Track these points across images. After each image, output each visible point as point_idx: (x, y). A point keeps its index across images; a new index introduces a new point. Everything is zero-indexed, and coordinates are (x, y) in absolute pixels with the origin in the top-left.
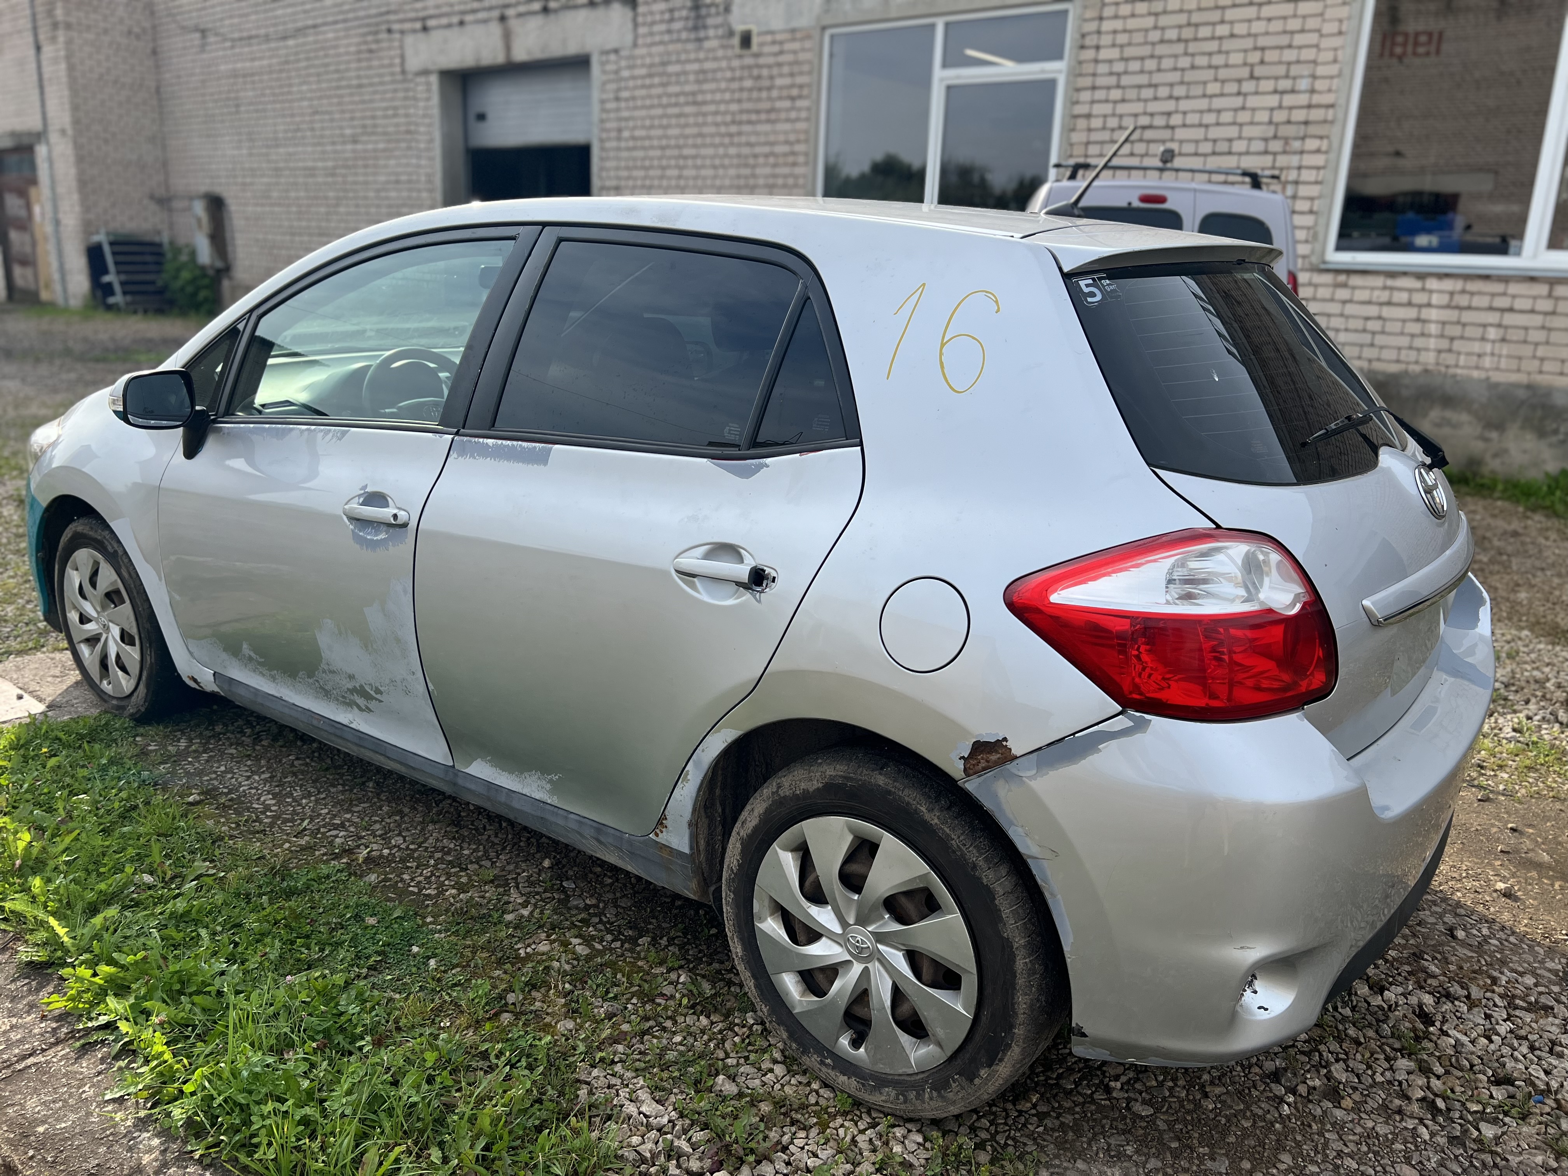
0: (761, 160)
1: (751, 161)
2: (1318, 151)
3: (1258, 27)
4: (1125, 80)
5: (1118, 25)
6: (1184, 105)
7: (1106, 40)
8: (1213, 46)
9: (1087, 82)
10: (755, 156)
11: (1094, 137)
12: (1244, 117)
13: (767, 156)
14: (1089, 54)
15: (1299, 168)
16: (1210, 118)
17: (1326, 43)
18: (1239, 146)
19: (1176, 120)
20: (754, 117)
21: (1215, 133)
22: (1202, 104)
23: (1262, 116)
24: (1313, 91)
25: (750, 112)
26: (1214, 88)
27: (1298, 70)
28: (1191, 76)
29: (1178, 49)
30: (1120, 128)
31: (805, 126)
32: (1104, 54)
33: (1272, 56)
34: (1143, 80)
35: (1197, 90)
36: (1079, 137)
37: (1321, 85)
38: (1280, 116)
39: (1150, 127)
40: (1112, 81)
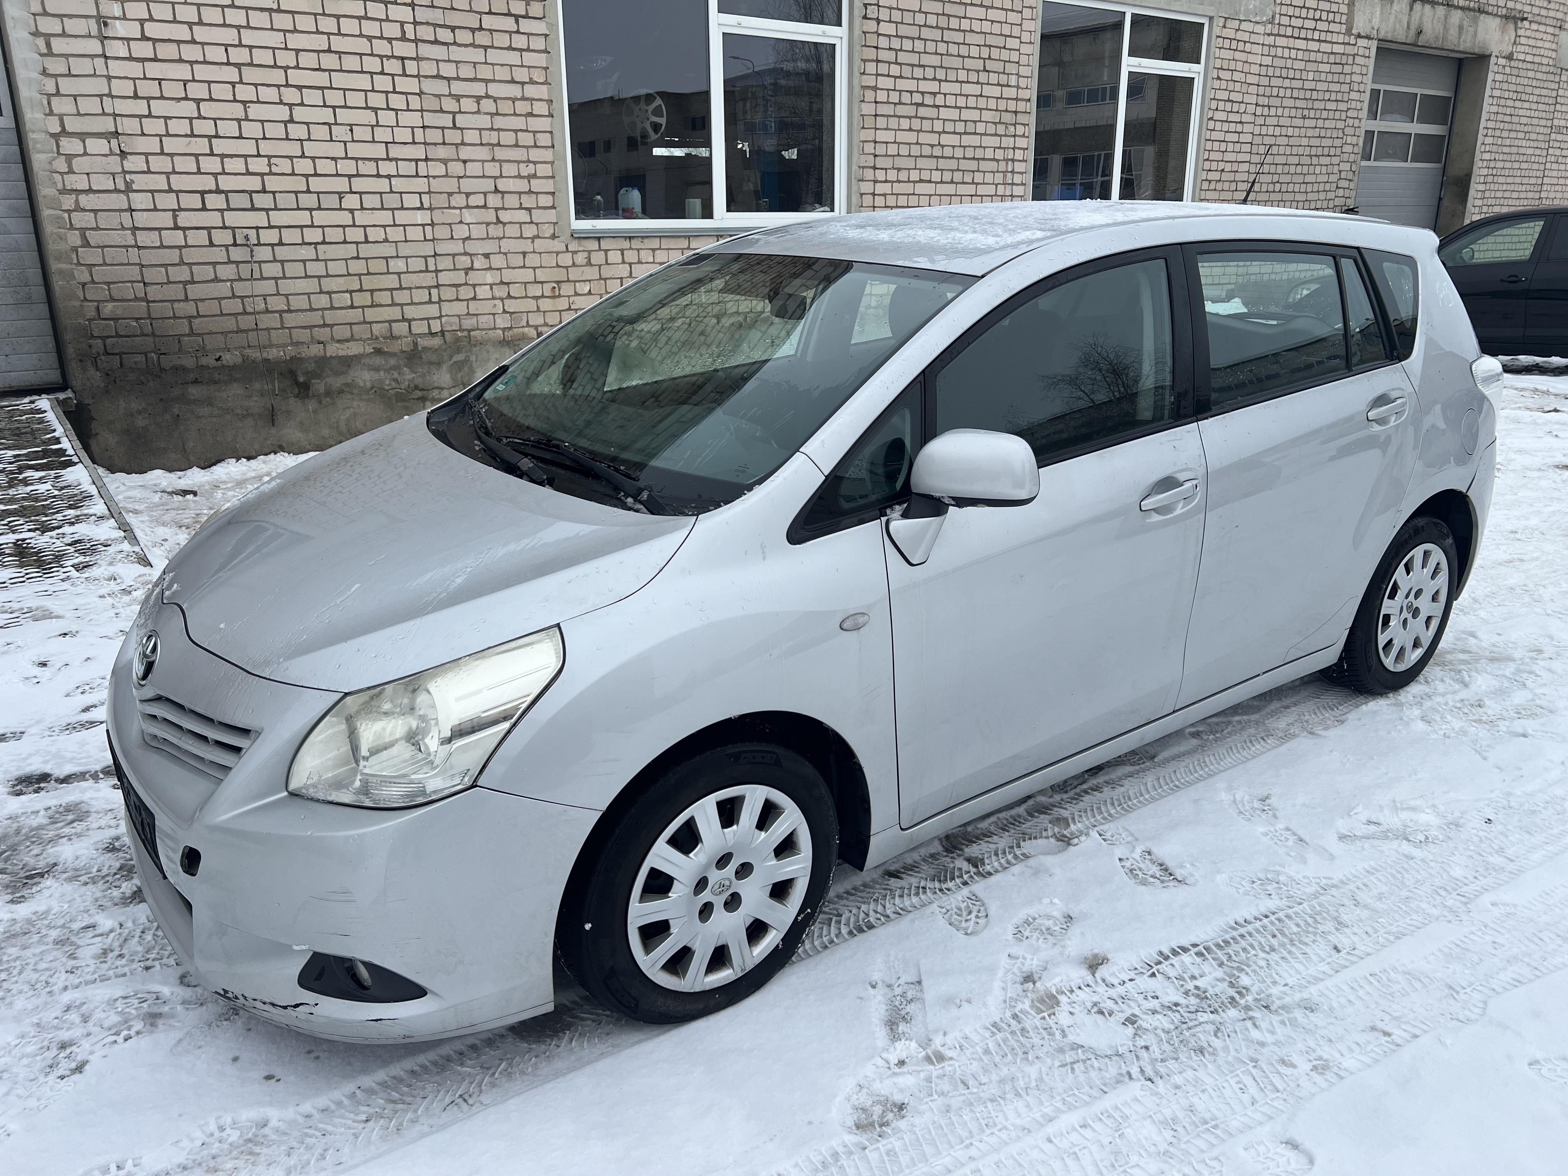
0: (468, 105)
2: (1023, 136)
3: (986, 27)
6: (946, 87)
7: (884, 14)
8: (958, 37)
10: (458, 98)
11: (883, 109)
12: (982, 103)
13: (478, 99)
15: (1014, 149)
16: (961, 101)
17: (1026, 49)
18: (981, 128)
19: (940, 100)
20: (445, 35)
21: (967, 115)
22: (955, 88)
23: (992, 104)
24: (1018, 87)
25: (436, 26)
26: (962, 75)
27: (1011, 68)
28: (948, 62)
29: (937, 34)
30: (900, 103)
31: (541, 60)
32: (885, 28)
33: (995, 53)
34: (914, 59)
35: (952, 76)
36: (867, 109)
37: (1023, 82)
38: (1002, 105)
39: (922, 105)
40: (890, 56)
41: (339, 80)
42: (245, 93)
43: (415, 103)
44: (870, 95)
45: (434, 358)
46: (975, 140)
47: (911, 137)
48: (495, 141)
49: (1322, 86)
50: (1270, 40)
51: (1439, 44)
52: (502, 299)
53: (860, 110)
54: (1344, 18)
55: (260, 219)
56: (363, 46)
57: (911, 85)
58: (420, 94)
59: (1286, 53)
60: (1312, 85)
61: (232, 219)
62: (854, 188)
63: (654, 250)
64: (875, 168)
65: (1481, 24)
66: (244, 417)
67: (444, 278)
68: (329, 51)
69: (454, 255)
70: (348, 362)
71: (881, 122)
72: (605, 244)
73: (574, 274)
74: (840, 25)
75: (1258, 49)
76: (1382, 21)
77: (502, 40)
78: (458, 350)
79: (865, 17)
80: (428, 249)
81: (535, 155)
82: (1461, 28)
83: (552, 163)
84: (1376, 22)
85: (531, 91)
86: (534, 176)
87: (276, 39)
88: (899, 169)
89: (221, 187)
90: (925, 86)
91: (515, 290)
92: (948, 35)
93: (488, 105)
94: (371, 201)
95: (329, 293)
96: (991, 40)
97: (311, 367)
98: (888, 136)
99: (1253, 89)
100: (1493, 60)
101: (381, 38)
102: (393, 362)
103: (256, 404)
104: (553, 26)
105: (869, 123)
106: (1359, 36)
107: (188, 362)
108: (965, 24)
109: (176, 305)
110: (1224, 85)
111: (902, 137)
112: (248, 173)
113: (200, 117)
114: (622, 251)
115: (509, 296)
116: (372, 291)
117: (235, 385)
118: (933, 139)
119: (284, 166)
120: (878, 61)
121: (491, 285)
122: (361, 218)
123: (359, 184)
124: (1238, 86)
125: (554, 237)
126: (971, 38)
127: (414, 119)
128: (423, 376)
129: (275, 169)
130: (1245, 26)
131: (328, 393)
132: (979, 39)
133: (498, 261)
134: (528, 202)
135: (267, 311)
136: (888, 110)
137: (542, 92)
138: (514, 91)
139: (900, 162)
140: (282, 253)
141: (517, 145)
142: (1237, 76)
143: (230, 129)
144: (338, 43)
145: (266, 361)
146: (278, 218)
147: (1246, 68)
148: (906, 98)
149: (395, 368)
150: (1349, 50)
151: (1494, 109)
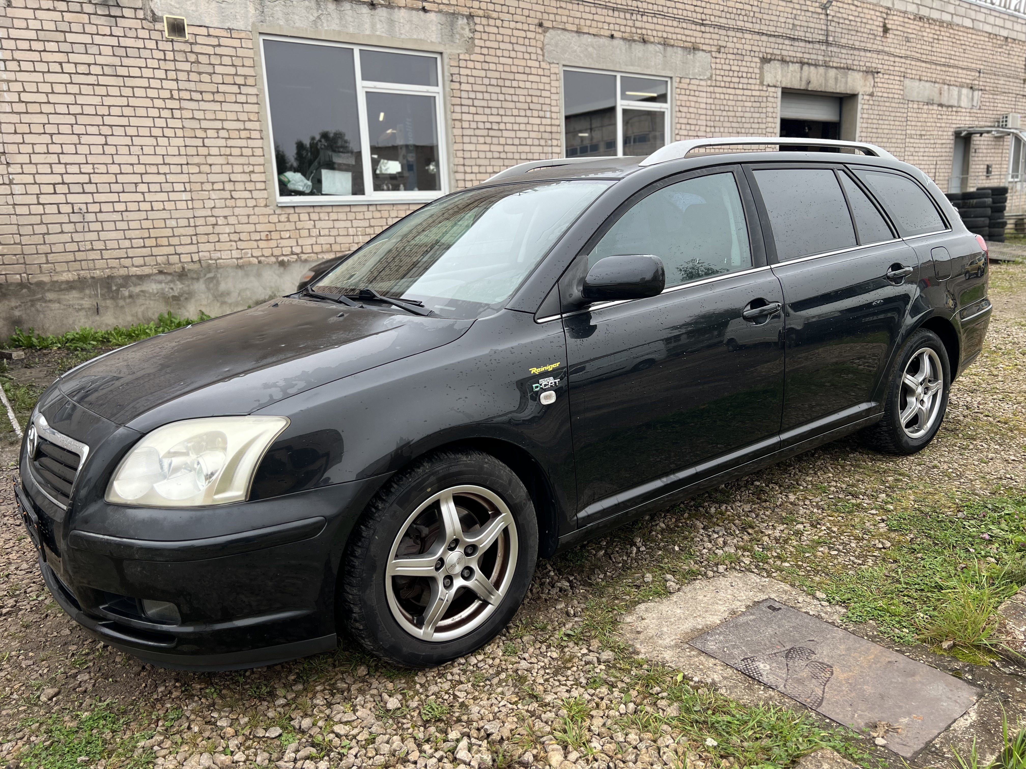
0: (211, 133)
1: (200, 133)
3: (528, 85)
4: (477, 103)
5: (468, 72)
6: (505, 119)
7: (463, 79)
8: (512, 91)
9: (458, 101)
10: (205, 130)
11: (466, 132)
12: (529, 128)
13: (218, 130)
14: (456, 86)
16: (516, 127)
17: (554, 97)
18: (529, 142)
19: (502, 126)
20: (197, 96)
21: (519, 134)
22: (512, 119)
23: (536, 128)
24: (551, 118)
25: (190, 91)
26: (515, 112)
27: (545, 108)
28: (505, 104)
29: (498, 90)
30: (478, 128)
31: (255, 108)
32: (464, 87)
33: (535, 99)
34: (484, 103)
35: (509, 112)
36: (458, 132)
37: (554, 116)
38: (542, 128)
39: (491, 129)
40: (470, 102)
41: (134, 121)
42: (78, 129)
43: (180, 133)
44: (458, 124)
45: (195, 276)
46: (527, 149)
47: (486, 148)
48: (228, 153)
49: (747, 115)
50: (712, 89)
51: (823, 89)
52: (236, 241)
53: (452, 133)
54: (758, 76)
55: (89, 198)
56: (148, 103)
57: (484, 118)
58: (183, 128)
59: (722, 96)
60: (741, 114)
61: (71, 198)
62: (452, 177)
63: (328, 213)
64: (464, 165)
65: (849, 77)
66: (80, 310)
67: (200, 230)
68: (128, 106)
69: (206, 217)
70: (141, 278)
71: (466, 139)
72: (297, 210)
73: (280, 227)
74: (437, 85)
75: (704, 94)
76: (783, 76)
77: (232, 98)
78: (210, 271)
79: (452, 81)
80: (190, 214)
81: (253, 160)
82: (836, 79)
83: (264, 165)
84: (779, 77)
85: (249, 125)
86: (253, 172)
87: (97, 100)
88: (480, 166)
89: (66, 181)
90: (492, 119)
91: (244, 236)
92: (504, 90)
93: (223, 133)
94: (154, 188)
95: (130, 239)
96: (531, 92)
97: (120, 281)
98: (472, 147)
99: (703, 117)
100: (860, 97)
101: (159, 98)
102: (169, 278)
103: (87, 303)
104: (261, 90)
105: (459, 139)
106: (769, 86)
107: (45, 279)
108: (515, 84)
109: (39, 247)
110: (684, 115)
111: (480, 147)
112: (81, 173)
113: (53, 143)
114: (309, 213)
115: (240, 240)
116: (156, 238)
117: (74, 292)
118: (500, 148)
119: (103, 169)
120: (461, 105)
121: (229, 234)
122: (148, 197)
123: (146, 178)
124: (693, 116)
125: (266, 206)
126: (518, 91)
127: (180, 142)
128: (189, 286)
129: (96, 171)
130: (693, 82)
131: (131, 296)
132: (525, 92)
133: (232, 220)
134: (250, 186)
135: (93, 249)
136: (471, 132)
137: (256, 125)
138: (240, 125)
139: (479, 162)
140: (101, 217)
141: (242, 155)
142: (691, 110)
143: (72, 149)
144: (133, 102)
145: (93, 278)
146: (98, 197)
147: (697, 105)
148: (481, 125)
149: (171, 281)
150: (763, 94)
151: (865, 125)
